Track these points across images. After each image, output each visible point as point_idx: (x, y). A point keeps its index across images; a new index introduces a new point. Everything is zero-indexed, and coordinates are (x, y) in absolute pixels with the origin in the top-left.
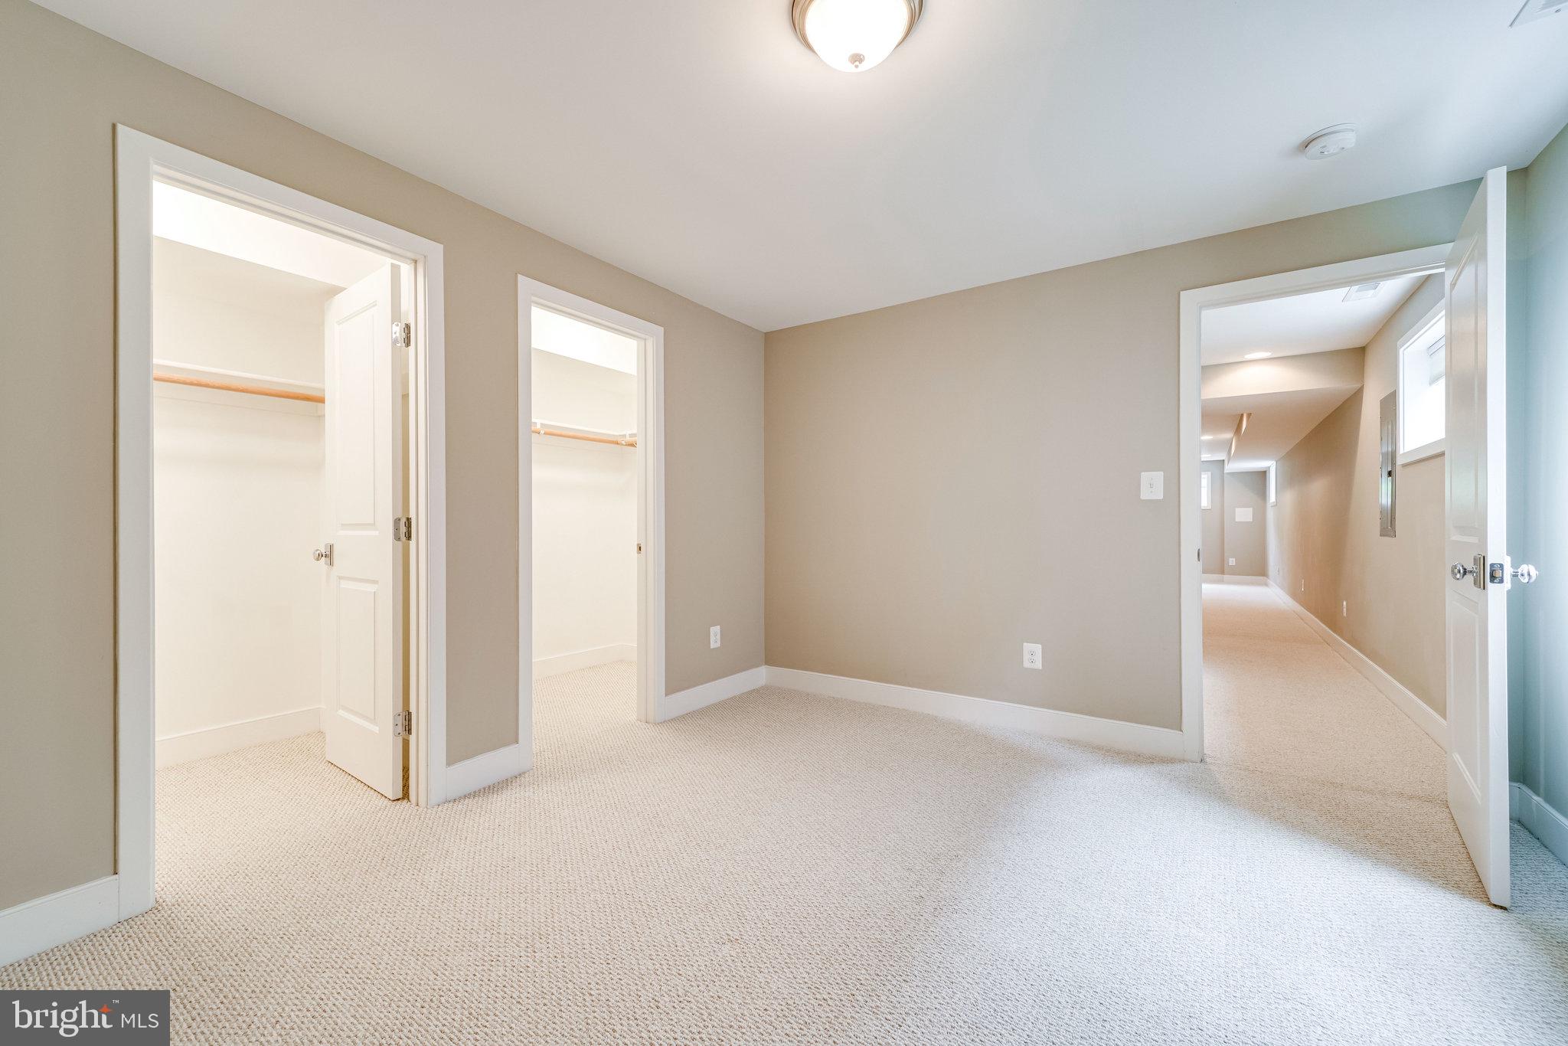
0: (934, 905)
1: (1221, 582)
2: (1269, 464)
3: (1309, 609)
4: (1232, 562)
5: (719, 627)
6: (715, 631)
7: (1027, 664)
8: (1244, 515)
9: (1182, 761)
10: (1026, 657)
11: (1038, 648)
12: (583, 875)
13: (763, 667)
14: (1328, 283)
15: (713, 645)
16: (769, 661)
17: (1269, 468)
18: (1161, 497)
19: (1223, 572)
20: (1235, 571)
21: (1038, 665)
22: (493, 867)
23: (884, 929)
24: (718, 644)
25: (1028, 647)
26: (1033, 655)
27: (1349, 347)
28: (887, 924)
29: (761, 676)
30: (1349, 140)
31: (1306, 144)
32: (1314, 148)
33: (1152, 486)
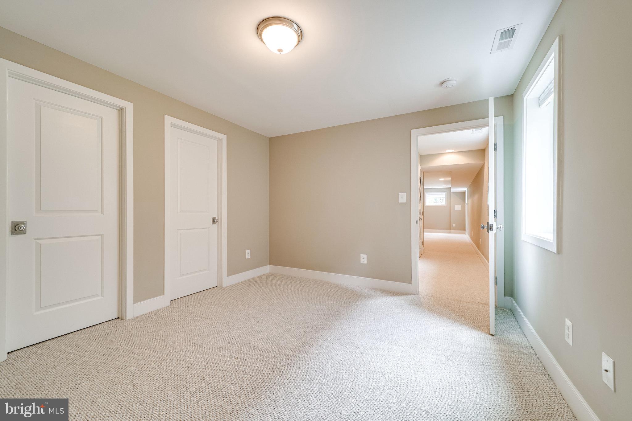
0: (310, 343)
1: (450, 233)
2: (465, 189)
3: (474, 242)
4: (454, 225)
5: (250, 250)
6: (248, 252)
7: (362, 262)
8: (458, 208)
9: (412, 294)
10: (361, 259)
11: (365, 256)
12: (184, 340)
13: (268, 265)
14: (464, 128)
15: (247, 257)
16: (271, 263)
17: (466, 190)
18: (405, 202)
19: (450, 229)
20: (455, 229)
21: (366, 262)
22: (149, 339)
23: (291, 351)
24: (249, 257)
25: (362, 255)
26: (364, 259)
27: (476, 149)
28: (292, 350)
29: (267, 269)
30: (454, 83)
31: (442, 83)
32: (444, 85)
33: (402, 198)
